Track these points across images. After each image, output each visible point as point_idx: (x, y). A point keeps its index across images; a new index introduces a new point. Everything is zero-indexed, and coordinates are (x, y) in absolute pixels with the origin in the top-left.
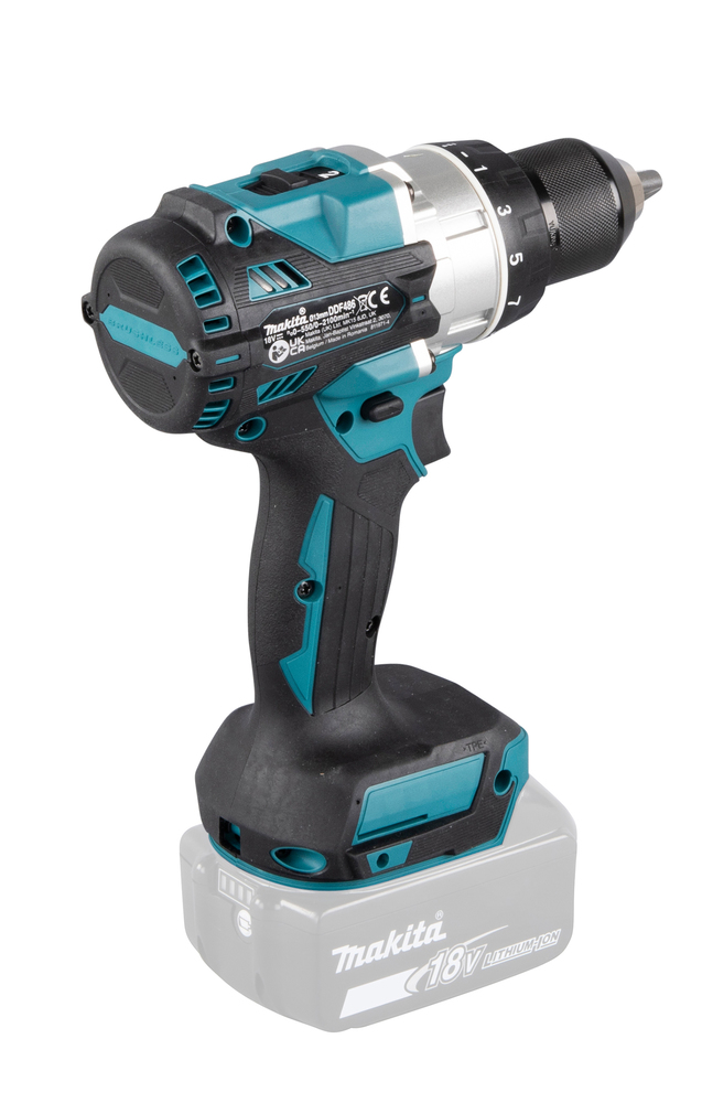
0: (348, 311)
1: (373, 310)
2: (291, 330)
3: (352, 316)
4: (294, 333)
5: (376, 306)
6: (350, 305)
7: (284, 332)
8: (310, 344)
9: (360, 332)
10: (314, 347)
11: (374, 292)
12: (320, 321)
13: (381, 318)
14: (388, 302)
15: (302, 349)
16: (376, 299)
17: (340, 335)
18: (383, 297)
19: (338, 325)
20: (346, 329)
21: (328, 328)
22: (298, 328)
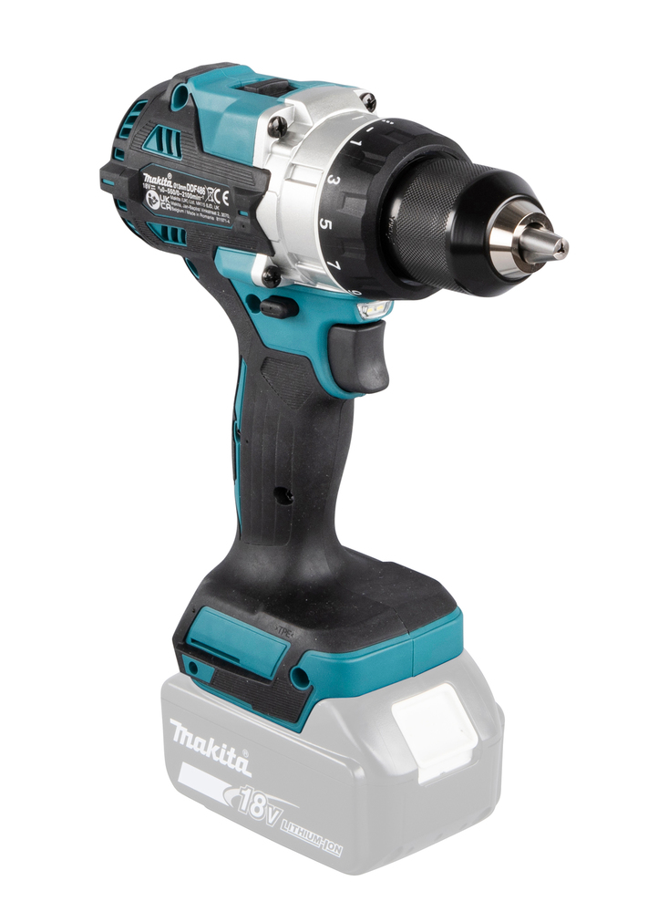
0: (199, 195)
1: (217, 204)
2: (161, 187)
3: (202, 201)
4: (163, 190)
5: (219, 202)
6: (201, 190)
7: (157, 186)
8: (175, 207)
9: (209, 218)
10: (178, 211)
11: (219, 190)
12: (181, 191)
13: (223, 215)
14: (227, 204)
15: (169, 207)
16: (219, 196)
17: (195, 212)
18: (225, 198)
19: (193, 202)
20: (199, 209)
21: (186, 200)
22: (166, 188)
